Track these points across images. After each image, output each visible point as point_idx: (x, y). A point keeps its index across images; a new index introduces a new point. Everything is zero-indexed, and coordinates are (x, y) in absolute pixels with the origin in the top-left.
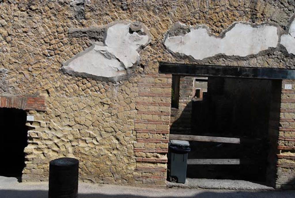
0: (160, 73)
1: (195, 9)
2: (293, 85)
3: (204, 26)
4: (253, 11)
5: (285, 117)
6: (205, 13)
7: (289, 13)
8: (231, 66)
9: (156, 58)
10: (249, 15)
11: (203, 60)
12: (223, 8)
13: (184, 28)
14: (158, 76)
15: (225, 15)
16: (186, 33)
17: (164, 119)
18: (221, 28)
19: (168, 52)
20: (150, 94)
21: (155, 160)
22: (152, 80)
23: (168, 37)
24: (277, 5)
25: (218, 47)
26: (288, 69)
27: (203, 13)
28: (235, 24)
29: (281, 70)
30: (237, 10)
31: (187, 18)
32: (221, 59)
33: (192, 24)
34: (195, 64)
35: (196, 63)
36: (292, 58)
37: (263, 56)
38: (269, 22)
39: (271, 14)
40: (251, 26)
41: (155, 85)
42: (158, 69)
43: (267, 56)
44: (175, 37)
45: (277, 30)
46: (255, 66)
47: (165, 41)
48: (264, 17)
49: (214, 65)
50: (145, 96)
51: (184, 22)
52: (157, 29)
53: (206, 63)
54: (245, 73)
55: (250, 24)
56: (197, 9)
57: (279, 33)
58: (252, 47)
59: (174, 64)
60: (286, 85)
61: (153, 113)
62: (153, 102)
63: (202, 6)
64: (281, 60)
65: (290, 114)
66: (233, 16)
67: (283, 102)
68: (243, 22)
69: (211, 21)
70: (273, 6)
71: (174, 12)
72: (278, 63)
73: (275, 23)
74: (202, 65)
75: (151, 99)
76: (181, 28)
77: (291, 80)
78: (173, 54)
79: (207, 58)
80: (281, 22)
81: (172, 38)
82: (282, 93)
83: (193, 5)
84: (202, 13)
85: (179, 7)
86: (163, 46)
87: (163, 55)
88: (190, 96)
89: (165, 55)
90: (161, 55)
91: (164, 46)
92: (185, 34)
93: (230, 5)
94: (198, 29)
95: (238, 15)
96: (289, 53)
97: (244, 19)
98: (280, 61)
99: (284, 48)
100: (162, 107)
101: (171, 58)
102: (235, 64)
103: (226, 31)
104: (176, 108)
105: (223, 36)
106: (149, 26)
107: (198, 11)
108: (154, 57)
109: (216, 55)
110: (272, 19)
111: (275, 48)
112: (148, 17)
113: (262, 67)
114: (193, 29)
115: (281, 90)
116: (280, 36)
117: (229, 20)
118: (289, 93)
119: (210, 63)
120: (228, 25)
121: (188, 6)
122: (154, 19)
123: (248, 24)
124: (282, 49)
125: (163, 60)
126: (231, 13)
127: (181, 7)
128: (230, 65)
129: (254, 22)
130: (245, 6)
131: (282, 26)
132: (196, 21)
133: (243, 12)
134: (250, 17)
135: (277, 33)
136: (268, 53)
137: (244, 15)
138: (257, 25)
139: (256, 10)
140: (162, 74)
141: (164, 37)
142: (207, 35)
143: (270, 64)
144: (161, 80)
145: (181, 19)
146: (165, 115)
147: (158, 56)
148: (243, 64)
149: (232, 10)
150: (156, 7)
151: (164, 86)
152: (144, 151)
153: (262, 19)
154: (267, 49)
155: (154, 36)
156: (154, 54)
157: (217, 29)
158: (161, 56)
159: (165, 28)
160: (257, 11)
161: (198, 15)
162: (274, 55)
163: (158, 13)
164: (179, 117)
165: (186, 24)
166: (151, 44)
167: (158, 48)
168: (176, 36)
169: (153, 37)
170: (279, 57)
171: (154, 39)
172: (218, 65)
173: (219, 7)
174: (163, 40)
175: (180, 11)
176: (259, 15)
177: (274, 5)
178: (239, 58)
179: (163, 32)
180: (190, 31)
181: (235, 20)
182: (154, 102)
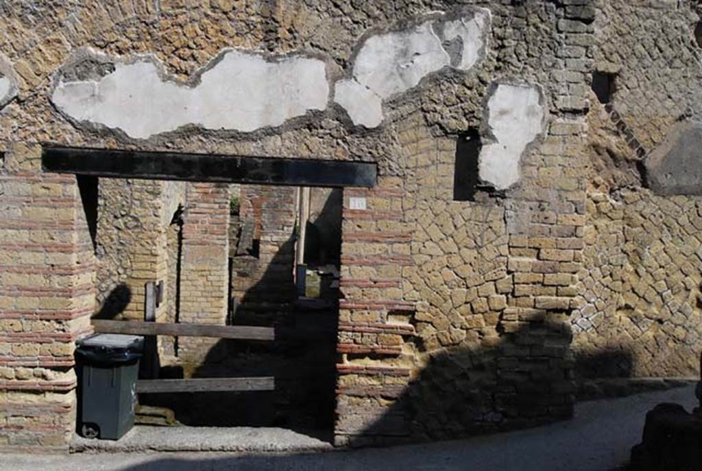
0: (45, 172)
1: (126, 14)
2: (369, 198)
3: (149, 57)
4: (267, 23)
5: (351, 275)
6: (151, 26)
7: (354, 28)
8: (219, 155)
9: (33, 134)
10: (258, 31)
11: (151, 138)
12: (195, 14)
13: (99, 60)
14: (41, 179)
15: (199, 32)
16: (105, 73)
17: (58, 283)
18: (193, 63)
19: (62, 119)
20: (24, 223)
22: (27, 188)
23: (61, 82)
24: (324, 8)
25: (186, 108)
26: (358, 161)
27: (147, 25)
28: (225, 52)
29: (339, 165)
30: (230, 19)
31: (107, 37)
32: (194, 138)
33: (120, 53)
34: (132, 150)
35: (134, 147)
36: (363, 137)
37: (296, 129)
38: (306, 50)
39: (312, 30)
40: (264, 59)
41: (32, 199)
42: (40, 161)
43: (308, 131)
44: (79, 82)
45: (325, 69)
46: (279, 156)
47: (52, 93)
48: (295, 38)
49: (178, 151)
50: (10, 228)
51: (101, 48)
52: (34, 63)
53: (159, 146)
54: (253, 172)
55: (260, 54)
56: (129, 16)
57: (330, 76)
58: (268, 109)
59: (80, 148)
60: (352, 199)
61: (32, 270)
62: (31, 243)
63: (143, 7)
64: (340, 141)
65: (364, 267)
66: (220, 35)
67: (346, 241)
68: (243, 48)
69: (168, 44)
70: (316, 12)
71: (74, 22)
72: (332, 147)
73: (321, 51)
74: (149, 152)
75: (25, 236)
76: (92, 62)
77: (364, 188)
78: (76, 124)
79: (160, 135)
80: (335, 49)
81: (71, 85)
82: (343, 218)
83: (120, 6)
84: (143, 24)
85: (86, 9)
86: (48, 104)
87: (50, 127)
88: (286, 228)
89: (56, 126)
90: (46, 127)
91: (53, 105)
92: (103, 76)
93: (212, 7)
94: (133, 63)
95: (232, 31)
96: (355, 124)
97: (248, 41)
98: (338, 144)
99: (344, 112)
100: (54, 255)
101: (72, 134)
102: (229, 149)
103: (203, 71)
104: (255, 256)
105: (195, 82)
106: (11, 56)
107: (132, 19)
108: (28, 133)
109: (180, 127)
110: (314, 43)
111: (322, 112)
112: (8, 33)
113: (296, 157)
114: (122, 64)
115: (342, 212)
116: (334, 85)
117: (212, 43)
118: (361, 219)
119: (168, 147)
120: (209, 56)
121: (108, 7)
122: (23, 38)
123: (255, 54)
124: (339, 113)
125: (51, 138)
126: (215, 26)
127: (89, 9)
128: (216, 152)
129: (271, 50)
130: (249, 10)
131: (339, 60)
132: (130, 44)
133: (243, 24)
134: (261, 37)
135: (327, 76)
136: (310, 122)
137: (246, 33)
138: (278, 56)
139: (274, 20)
140: (51, 174)
141: (52, 82)
142: (159, 80)
143: (313, 151)
144: (48, 188)
145: (93, 38)
146: (61, 275)
147: (38, 129)
148: (249, 149)
149: (217, 20)
150: (27, 8)
151: (57, 204)
152: (10, 363)
153: (291, 43)
154: (303, 114)
155: (26, 80)
156: (30, 125)
157: (184, 65)
158: (45, 129)
159: (54, 59)
160: (277, 22)
161: (134, 29)
162: (322, 128)
163: (33, 22)
164: (260, 278)
165: (106, 52)
166: (19, 102)
167: (37, 109)
168: (82, 80)
169: (24, 83)
170: (334, 133)
171: (26, 87)
172: (185, 151)
173: (184, 10)
174: (48, 89)
175: (88, 20)
176: (282, 33)
177: (317, 10)
178: (236, 136)
179: (48, 69)
180: (114, 69)
181: (226, 44)
182: (32, 241)
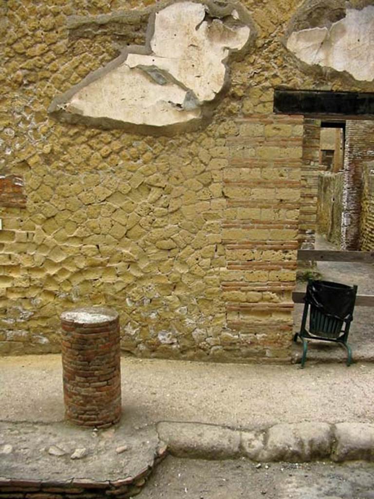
0: (277, 114)
9: (267, 79)
13: (331, 7)
14: (273, 121)
16: (336, 20)
17: (286, 216)
19: (294, 64)
20: (257, 162)
21: (267, 308)
22: (260, 129)
34: (356, 92)
35: (358, 89)
41: (264, 140)
42: (272, 104)
44: (311, 29)
47: (287, 39)
50: (244, 167)
59: (310, 91)
61: (265, 205)
62: (262, 180)
75: (256, 173)
76: (325, 8)
78: (307, 68)
81: (306, 32)
86: (282, 50)
87: (282, 71)
89: (288, 71)
90: (279, 72)
91: (287, 50)
92: (333, 22)
100: (283, 190)
101: (302, 77)
106: (250, 6)
108: (262, 77)
114: (351, 10)
125: (283, 82)
140: (284, 116)
141: (286, 29)
144: (279, 129)
146: (289, 209)
147: (271, 74)
151: (286, 144)
152: (243, 288)
155: (262, 28)
156: (264, 71)
158: (278, 74)
159: (288, 8)
166: (255, 48)
167: (271, 55)
168: (314, 27)
169: (261, 30)
171: (263, 35)
174: (283, 36)
179: (282, 17)
180: (344, 15)
182: (264, 178)
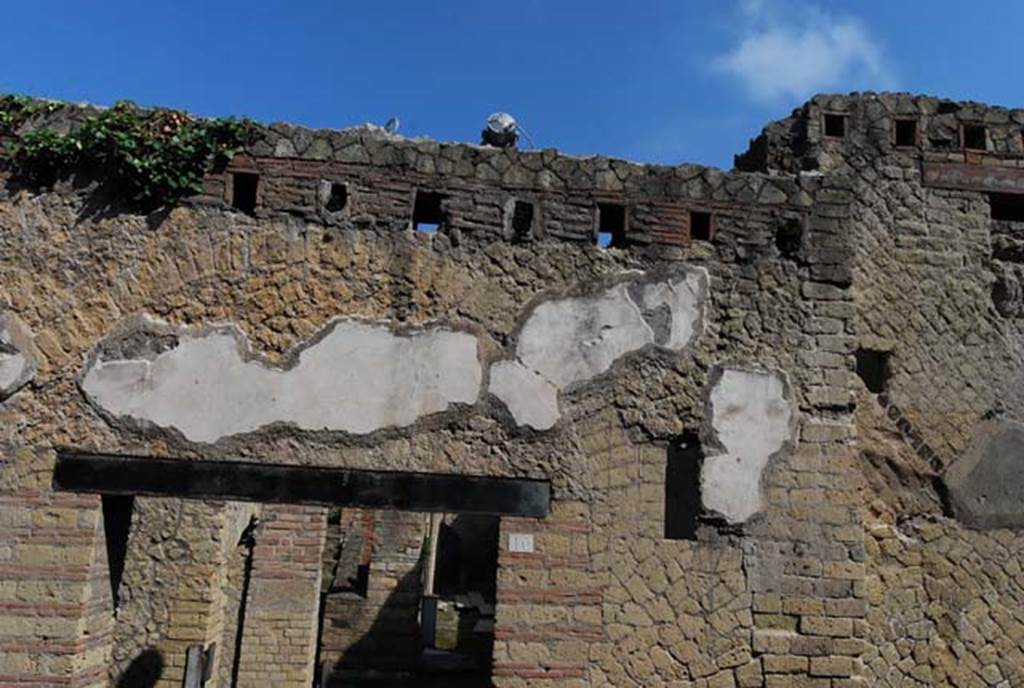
0: (56, 491)
1: (202, 270)
2: (538, 534)
3: (229, 328)
4: (397, 283)
5: (510, 657)
6: (235, 287)
7: (519, 292)
8: (317, 468)
9: (47, 435)
10: (384, 293)
11: (218, 442)
12: (297, 271)
13: (157, 331)
14: (48, 501)
15: (303, 295)
16: (164, 349)
17: (50, 667)
18: (289, 336)
19: (93, 413)
20: (11, 570)
22: (26, 515)
23: (99, 361)
24: (478, 265)
25: (274, 400)
26: (522, 478)
27: (230, 284)
28: (336, 322)
29: (494, 483)
30: (346, 278)
31: (173, 300)
32: (283, 443)
33: (188, 321)
34: (190, 459)
35: (193, 455)
36: (530, 443)
37: (433, 431)
38: (452, 320)
39: (459, 293)
40: (390, 331)
41: (31, 534)
42: (51, 475)
43: (449, 432)
44: (124, 362)
45: (478, 347)
46: (406, 469)
47: (84, 376)
48: (435, 303)
49: (257, 461)
51: (162, 314)
52: (63, 335)
53: (229, 454)
54: (367, 492)
55: (386, 324)
56: (207, 272)
57: (483, 356)
58: (393, 403)
59: (114, 455)
60: (512, 538)
61: (11, 646)
62: (17, 601)
63: (226, 262)
64: (496, 449)
65: (531, 644)
66: (331, 298)
67: (503, 602)
68: (362, 317)
69: (257, 310)
70: (467, 270)
71: (128, 280)
72: (485, 456)
73: (472, 322)
74: (213, 462)
75: (10, 590)
76: (147, 334)
77: (532, 520)
78: (112, 420)
79: (233, 437)
80: (491, 318)
81: (114, 366)
82: (499, 566)
83: (195, 260)
84: (225, 284)
85: (147, 264)
86: (76, 392)
87: (72, 425)
88: (409, 550)
89: (81, 423)
90: (68, 425)
91: (82, 393)
92: (159, 352)
93: (322, 262)
94: (204, 336)
95: (347, 294)
96: (519, 424)
97: (370, 308)
98: (493, 452)
99: (503, 406)
100: (50, 621)
101: (103, 434)
102: (333, 459)
103: (303, 347)
105: (290, 363)
106: (34, 324)
107: (211, 277)
108: (39, 433)
109: (264, 427)
110: (462, 311)
111: (471, 407)
112: (34, 293)
113: (430, 471)
114: (189, 337)
115: (497, 556)
116: (489, 368)
117: (319, 309)
118: (526, 567)
119: (243, 455)
120: (312, 326)
121: (179, 261)
122: (54, 301)
123: (379, 324)
124: (497, 408)
125: (73, 441)
126: (325, 288)
127: (152, 264)
128: (314, 464)
129: (402, 319)
130: (373, 266)
131: (497, 334)
132: (202, 308)
133: (365, 285)
134: (389, 302)
135: (478, 356)
136: (453, 421)
137: (368, 297)
138: (411, 327)
139: (407, 279)
140: (65, 494)
141: (86, 361)
142: (238, 359)
143: (457, 462)
144: (57, 516)
145: (152, 301)
146: (57, 654)
147: (55, 427)
148: (362, 460)
149: (328, 279)
150: (65, 262)
151: (66, 539)
153: (430, 310)
154: (443, 409)
155: (48, 357)
156: (44, 422)
157: (276, 338)
158: (66, 428)
159: (93, 330)
160: (411, 282)
161: (211, 290)
162: (470, 428)
163: (71, 280)
164: (366, 630)
165: (168, 320)
166: (34, 387)
167: (59, 399)
168: (129, 359)
169: (46, 360)
170: (489, 437)
171: (48, 368)
172: (270, 462)
173: (283, 266)
174: (79, 370)
175: (149, 278)
176: (419, 296)
177: (468, 267)
178: (344, 440)
179: (83, 343)
180: (177, 344)
181: (338, 311)
182: (21, 599)
